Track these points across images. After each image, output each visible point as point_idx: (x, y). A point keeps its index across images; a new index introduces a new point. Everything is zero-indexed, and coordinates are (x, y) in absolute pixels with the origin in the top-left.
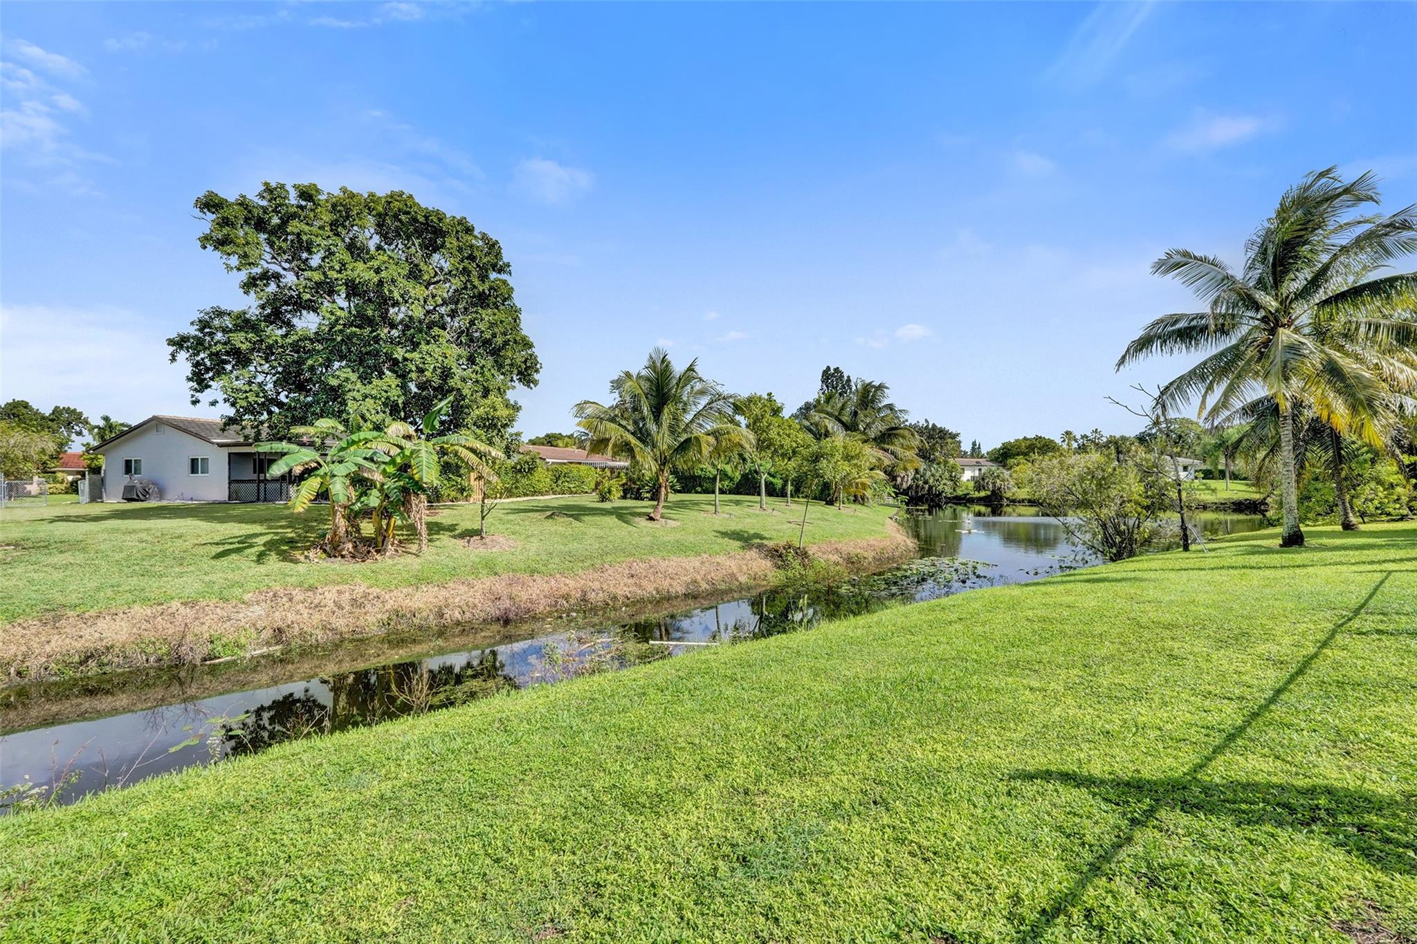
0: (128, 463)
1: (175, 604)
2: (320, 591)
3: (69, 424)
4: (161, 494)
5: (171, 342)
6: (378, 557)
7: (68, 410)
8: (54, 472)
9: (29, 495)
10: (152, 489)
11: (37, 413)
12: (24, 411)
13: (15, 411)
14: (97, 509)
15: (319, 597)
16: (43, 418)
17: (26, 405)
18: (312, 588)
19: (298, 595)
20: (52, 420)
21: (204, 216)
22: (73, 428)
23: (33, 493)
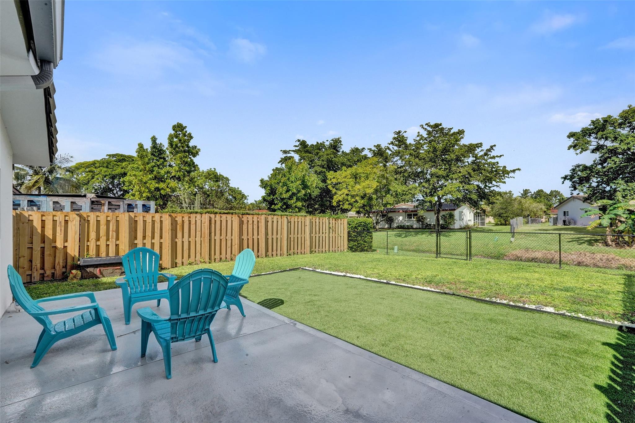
0: (565, 212)
1: (553, 251)
2: (596, 254)
3: (556, 196)
4: (575, 223)
5: (562, 178)
6: (628, 248)
7: (555, 191)
8: (550, 214)
9: (542, 222)
10: (571, 222)
11: (546, 193)
12: (541, 193)
13: (539, 193)
14: (555, 227)
15: (595, 256)
16: (547, 195)
17: (542, 191)
18: (593, 253)
19: (588, 254)
20: (550, 195)
21: (570, 140)
22: (557, 197)
23: (543, 222)
